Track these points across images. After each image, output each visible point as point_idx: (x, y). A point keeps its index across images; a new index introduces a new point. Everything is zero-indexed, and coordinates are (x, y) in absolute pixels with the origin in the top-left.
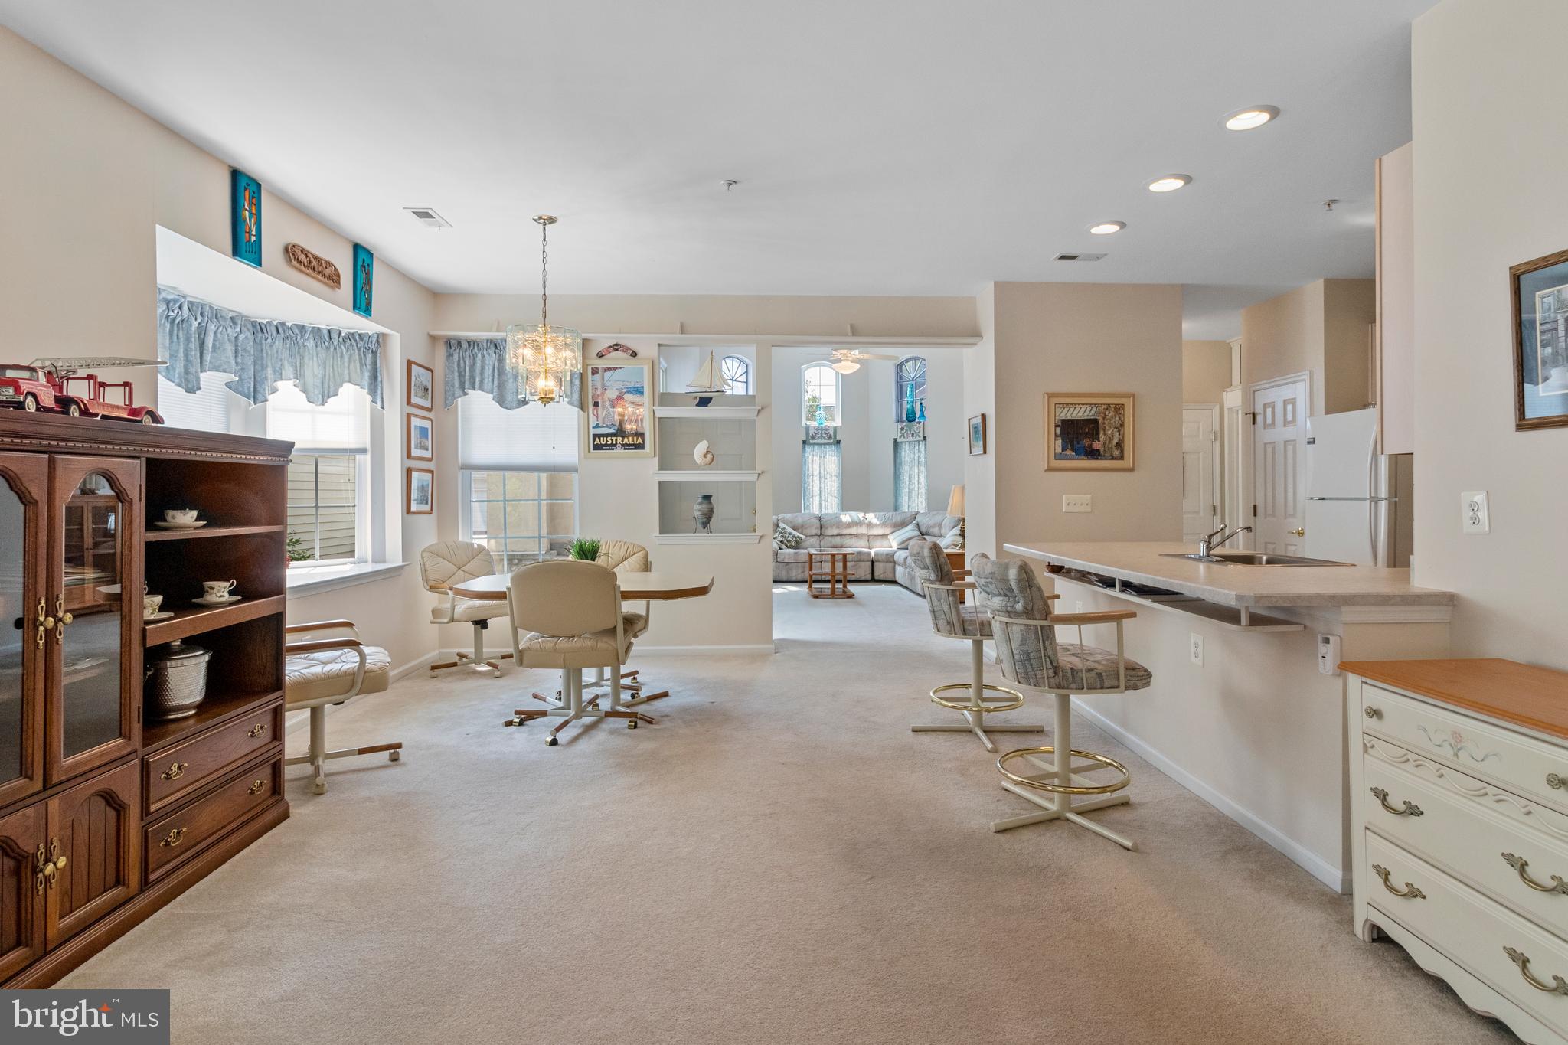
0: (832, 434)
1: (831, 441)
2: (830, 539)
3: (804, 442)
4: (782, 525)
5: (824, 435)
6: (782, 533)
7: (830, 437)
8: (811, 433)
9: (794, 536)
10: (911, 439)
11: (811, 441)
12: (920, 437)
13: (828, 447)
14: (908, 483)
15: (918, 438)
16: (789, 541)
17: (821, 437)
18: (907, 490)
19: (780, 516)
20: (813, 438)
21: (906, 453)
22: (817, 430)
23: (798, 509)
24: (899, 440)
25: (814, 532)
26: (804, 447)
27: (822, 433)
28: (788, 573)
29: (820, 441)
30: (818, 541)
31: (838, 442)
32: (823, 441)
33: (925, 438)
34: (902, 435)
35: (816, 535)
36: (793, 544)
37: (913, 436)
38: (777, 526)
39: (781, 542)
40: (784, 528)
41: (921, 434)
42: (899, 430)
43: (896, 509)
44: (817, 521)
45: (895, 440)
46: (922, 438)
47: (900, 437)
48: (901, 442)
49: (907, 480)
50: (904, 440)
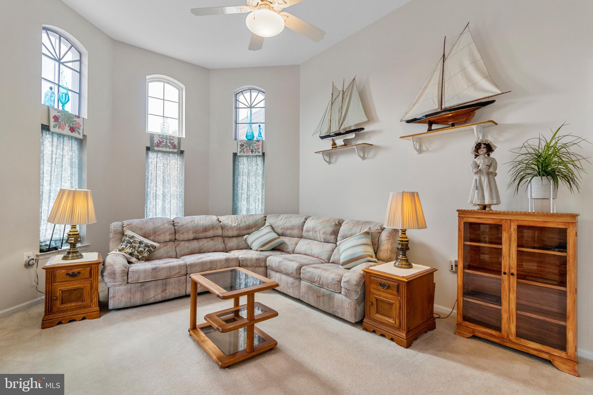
0: (176, 144)
1: (176, 150)
2: (187, 244)
3: (148, 149)
4: (129, 233)
5: (169, 144)
6: (130, 243)
7: (174, 147)
8: (156, 140)
9: (147, 246)
10: (251, 154)
11: (156, 148)
12: (259, 152)
13: (171, 155)
14: (246, 190)
15: (257, 154)
16: (140, 252)
17: (166, 146)
18: (246, 196)
19: (126, 222)
20: (158, 145)
21: (244, 165)
22: (162, 138)
23: (141, 214)
24: (238, 154)
25: (168, 237)
26: (147, 154)
27: (166, 142)
28: (143, 295)
29: (164, 149)
30: (174, 247)
31: (182, 152)
32: (168, 150)
33: (263, 154)
34: (242, 151)
35: (171, 241)
36: (146, 255)
37: (252, 151)
38: (123, 234)
39: (131, 254)
40: (133, 237)
41: (260, 150)
42: (239, 146)
43: (234, 211)
44: (171, 226)
45: (235, 155)
46: (261, 154)
47: (240, 152)
48: (240, 156)
49: (245, 186)
50: (244, 154)
